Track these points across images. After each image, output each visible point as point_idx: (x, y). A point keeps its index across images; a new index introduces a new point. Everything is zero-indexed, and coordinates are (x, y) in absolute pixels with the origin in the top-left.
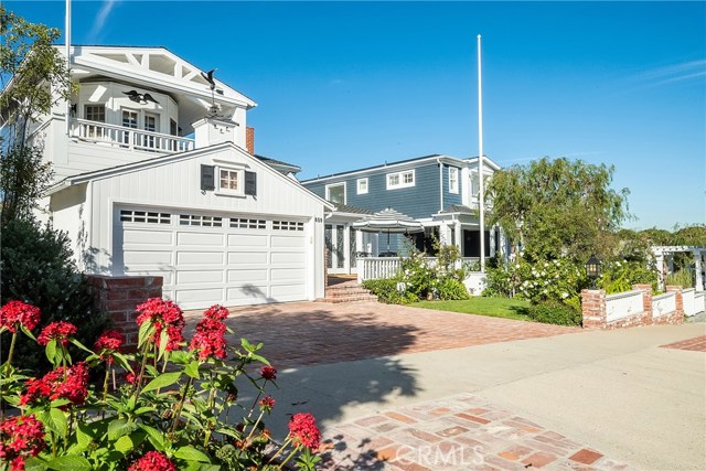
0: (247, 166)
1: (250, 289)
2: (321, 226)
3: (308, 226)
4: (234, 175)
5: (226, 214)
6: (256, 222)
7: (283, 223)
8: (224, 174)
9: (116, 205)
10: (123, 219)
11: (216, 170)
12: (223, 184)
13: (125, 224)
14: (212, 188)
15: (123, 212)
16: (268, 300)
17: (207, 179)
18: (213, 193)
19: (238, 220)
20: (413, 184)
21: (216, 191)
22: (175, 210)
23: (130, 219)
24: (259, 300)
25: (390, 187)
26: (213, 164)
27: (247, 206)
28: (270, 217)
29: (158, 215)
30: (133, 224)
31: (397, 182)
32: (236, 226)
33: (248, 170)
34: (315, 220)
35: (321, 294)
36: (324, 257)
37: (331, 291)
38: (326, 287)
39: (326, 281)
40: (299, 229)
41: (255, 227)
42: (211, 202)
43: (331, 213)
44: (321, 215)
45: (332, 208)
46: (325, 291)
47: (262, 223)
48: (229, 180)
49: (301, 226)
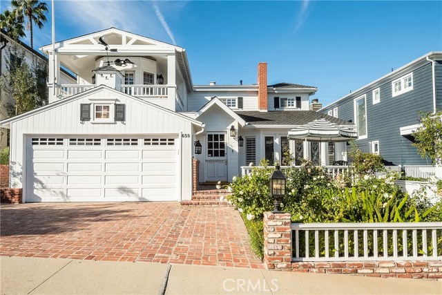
0: (117, 100)
1: (124, 190)
3: (177, 141)
4: (107, 108)
5: (104, 136)
6: (131, 140)
7: (152, 140)
8: (98, 108)
9: (26, 136)
10: (33, 144)
11: (92, 106)
12: (98, 116)
13: (34, 146)
14: (89, 119)
15: (33, 140)
16: (140, 198)
17: (85, 114)
18: (89, 122)
19: (112, 140)
20: (411, 88)
21: (91, 120)
22: (66, 136)
23: (37, 144)
24: (133, 198)
25: (395, 94)
26: (89, 102)
27: (119, 129)
28: (141, 136)
29: (56, 140)
30: (39, 146)
31: (400, 89)
32: (112, 144)
33: (118, 103)
34: (182, 136)
35: (188, 197)
36: (193, 166)
37: (200, 195)
38: (195, 191)
39: (195, 186)
40: (169, 144)
41: (128, 144)
42: (88, 129)
43: (203, 129)
44: (189, 131)
45: (200, 125)
46: (193, 194)
47: (134, 141)
48: (103, 112)
49: (171, 142)
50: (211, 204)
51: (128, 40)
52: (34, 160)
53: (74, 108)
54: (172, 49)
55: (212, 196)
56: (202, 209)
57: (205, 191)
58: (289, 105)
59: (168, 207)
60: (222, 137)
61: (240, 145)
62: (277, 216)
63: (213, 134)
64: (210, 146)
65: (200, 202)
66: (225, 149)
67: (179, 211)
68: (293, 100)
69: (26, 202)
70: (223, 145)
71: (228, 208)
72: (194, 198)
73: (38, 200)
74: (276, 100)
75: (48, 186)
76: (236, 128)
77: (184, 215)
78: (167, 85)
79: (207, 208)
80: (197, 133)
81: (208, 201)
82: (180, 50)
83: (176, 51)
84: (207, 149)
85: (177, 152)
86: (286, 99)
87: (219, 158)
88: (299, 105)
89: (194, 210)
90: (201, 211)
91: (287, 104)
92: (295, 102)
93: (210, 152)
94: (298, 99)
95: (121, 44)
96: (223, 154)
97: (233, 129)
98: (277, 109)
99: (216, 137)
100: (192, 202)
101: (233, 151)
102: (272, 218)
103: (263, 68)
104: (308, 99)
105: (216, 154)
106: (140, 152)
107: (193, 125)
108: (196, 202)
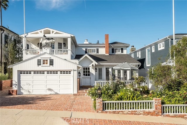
0: (50, 58)
2: (76, 73)
3: (72, 72)
4: (47, 61)
5: (46, 71)
7: (63, 72)
8: (44, 61)
9: (18, 71)
10: (21, 73)
11: (41, 60)
12: (44, 63)
13: (21, 74)
14: (40, 65)
15: (21, 72)
17: (39, 63)
18: (40, 66)
20: (164, 48)
21: (41, 65)
22: (32, 71)
23: (22, 73)
25: (159, 49)
27: (51, 68)
28: (59, 70)
29: (28, 72)
30: (23, 74)
32: (49, 73)
33: (51, 59)
34: (74, 70)
35: (76, 92)
36: (77, 81)
37: (80, 92)
38: (78, 90)
39: (78, 88)
41: (54, 73)
42: (40, 68)
44: (76, 69)
45: (80, 67)
47: (57, 72)
48: (45, 62)
49: (70, 72)
51: (53, 32)
52: (21, 80)
53: (35, 61)
54: (69, 35)
55: (84, 92)
56: (81, 96)
57: (82, 90)
58: (118, 52)
60: (89, 69)
61: (96, 71)
62: (99, 99)
63: (85, 67)
64: (84, 72)
66: (90, 73)
67: (73, 97)
68: (120, 49)
69: (18, 95)
70: (89, 72)
72: (78, 93)
73: (22, 94)
74: (113, 49)
75: (24, 88)
76: (94, 65)
77: (75, 99)
78: (68, 49)
79: (82, 96)
80: (79, 69)
81: (83, 94)
82: (72, 36)
83: (71, 36)
84: (83, 73)
85: (72, 76)
86: (117, 49)
87: (88, 77)
88: (122, 52)
89: (78, 97)
91: (117, 51)
92: (121, 50)
93: (84, 74)
94: (122, 49)
95: (50, 34)
96: (89, 75)
97: (93, 65)
98: (113, 54)
99: (86, 68)
100: (77, 94)
101: (93, 74)
102: (98, 100)
103: (107, 37)
104: (126, 49)
105: (87, 75)
106: (59, 76)
107: (78, 67)
108: (79, 94)
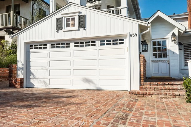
0: (80, 12)
1: (87, 80)
2: (136, 41)
3: (126, 41)
4: (73, 19)
5: (72, 40)
6: (90, 42)
7: (107, 41)
8: (68, 20)
9: (26, 43)
10: (31, 49)
11: (63, 19)
12: (68, 26)
13: (31, 50)
14: (61, 29)
15: (30, 46)
16: (97, 87)
17: (59, 25)
18: (62, 31)
19: (79, 43)
22: (49, 42)
24: (92, 87)
26: (61, 16)
27: (82, 34)
28: (98, 39)
29: (42, 45)
30: (34, 50)
32: (78, 46)
33: (80, 14)
34: (131, 35)
35: (136, 87)
37: (148, 86)
38: (142, 83)
39: (142, 78)
40: (120, 43)
41: (89, 45)
42: (62, 36)
43: (149, 29)
44: (136, 31)
45: (146, 25)
46: (141, 85)
47: (93, 44)
48: (71, 22)
49: (121, 41)
50: (158, 94)
52: (31, 60)
53: (53, 22)
55: (159, 87)
56: (149, 98)
57: (152, 83)
59: (117, 95)
60: (165, 42)
61: (180, 49)
63: (157, 41)
64: (154, 50)
65: (147, 92)
66: (167, 52)
69: (26, 88)
70: (165, 49)
71: (177, 99)
72: (141, 89)
76: (177, 34)
77: (130, 106)
78: (121, 7)
79: (154, 98)
80: (144, 33)
81: (156, 92)
84: (152, 53)
85: (126, 49)
87: (163, 59)
89: (142, 100)
90: (149, 101)
93: (154, 55)
96: (165, 55)
97: (174, 35)
100: (140, 92)
101: (174, 53)
105: (160, 56)
106: (97, 51)
107: (140, 26)
108: (144, 92)
